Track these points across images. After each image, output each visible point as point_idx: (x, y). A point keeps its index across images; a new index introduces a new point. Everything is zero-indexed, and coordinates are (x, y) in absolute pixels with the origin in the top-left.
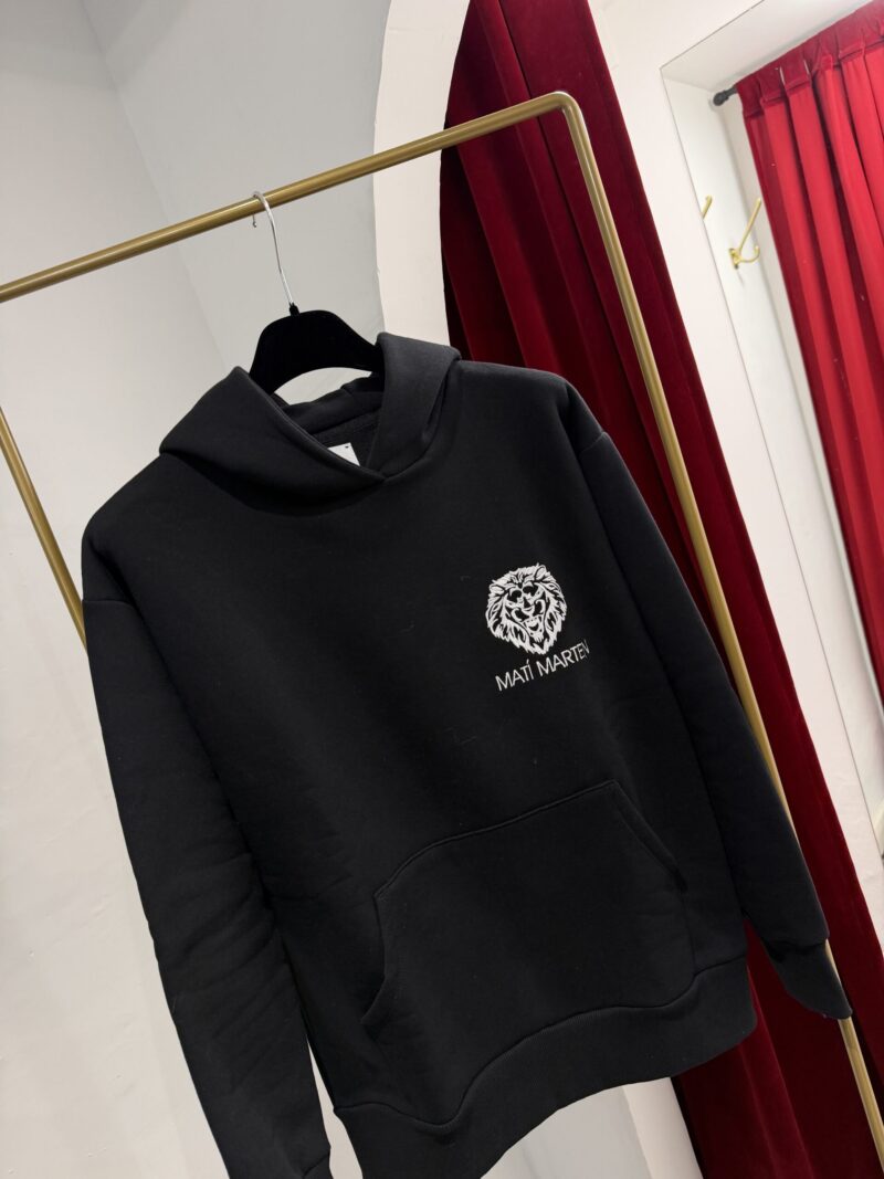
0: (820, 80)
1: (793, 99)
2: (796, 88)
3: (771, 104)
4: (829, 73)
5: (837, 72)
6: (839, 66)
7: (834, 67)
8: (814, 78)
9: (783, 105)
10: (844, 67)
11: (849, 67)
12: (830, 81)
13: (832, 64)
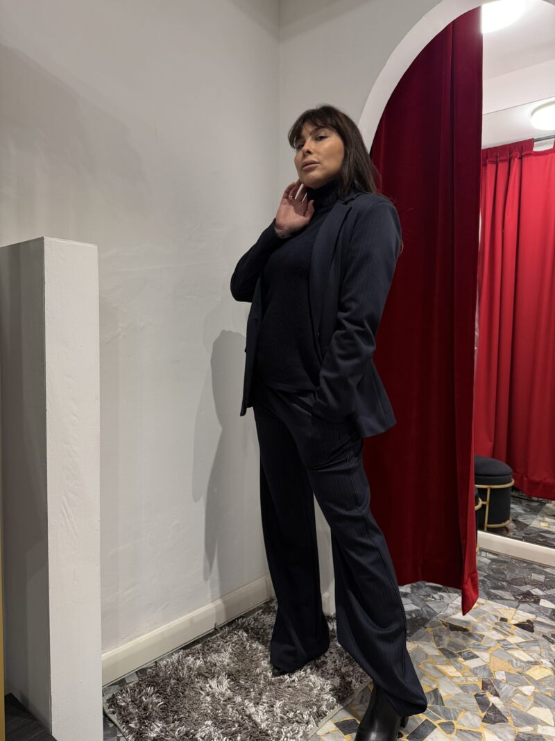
0: (512, 161)
1: (500, 164)
2: (502, 161)
3: (492, 162)
4: (516, 159)
5: (520, 160)
6: (521, 158)
7: (519, 158)
8: (510, 159)
9: (495, 166)
10: (523, 159)
11: (525, 159)
12: (516, 163)
13: (518, 157)
